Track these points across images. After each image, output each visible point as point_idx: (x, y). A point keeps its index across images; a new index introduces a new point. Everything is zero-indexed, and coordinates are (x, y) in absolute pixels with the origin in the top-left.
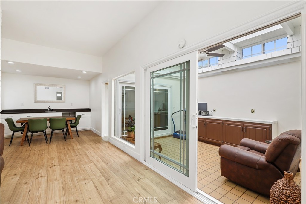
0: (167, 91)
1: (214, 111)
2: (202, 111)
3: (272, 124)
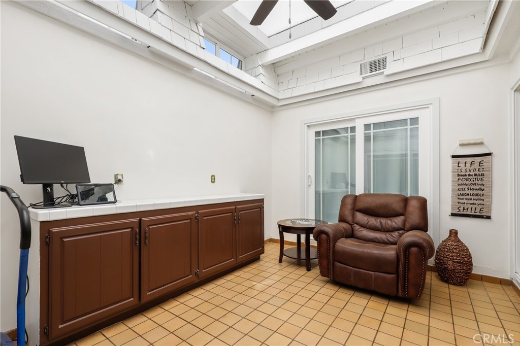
3: (264, 199)
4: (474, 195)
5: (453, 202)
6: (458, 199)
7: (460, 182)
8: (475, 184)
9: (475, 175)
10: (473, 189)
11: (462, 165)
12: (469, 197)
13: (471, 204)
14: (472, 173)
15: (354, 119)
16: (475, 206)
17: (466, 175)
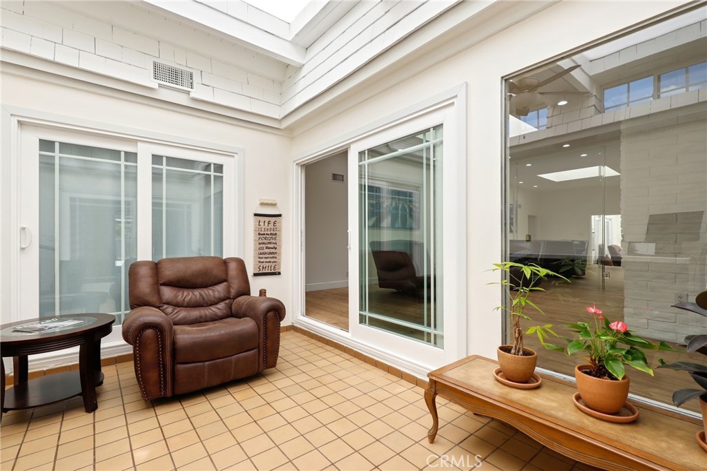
4: (270, 253)
5: (255, 261)
6: (259, 258)
7: (261, 241)
8: (271, 243)
9: (271, 234)
10: (269, 248)
11: (262, 224)
12: (266, 256)
13: (268, 262)
14: (269, 233)
15: (136, 141)
16: (271, 264)
17: (264, 234)
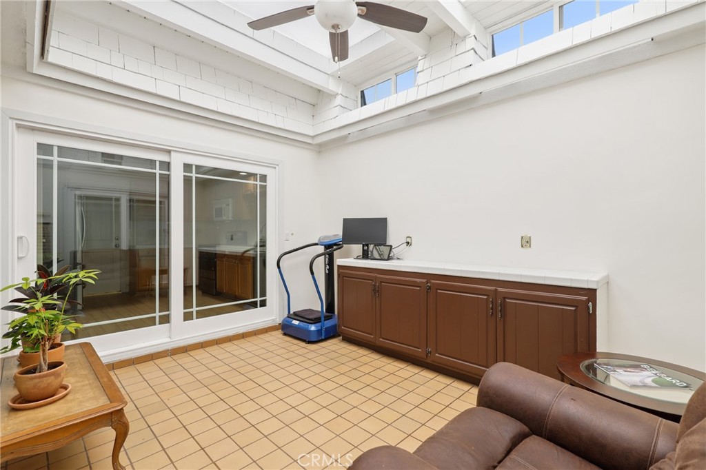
0: (264, 178)
1: (408, 243)
2: (372, 246)
3: (596, 290)
